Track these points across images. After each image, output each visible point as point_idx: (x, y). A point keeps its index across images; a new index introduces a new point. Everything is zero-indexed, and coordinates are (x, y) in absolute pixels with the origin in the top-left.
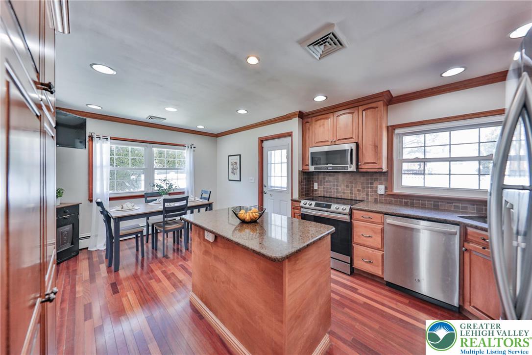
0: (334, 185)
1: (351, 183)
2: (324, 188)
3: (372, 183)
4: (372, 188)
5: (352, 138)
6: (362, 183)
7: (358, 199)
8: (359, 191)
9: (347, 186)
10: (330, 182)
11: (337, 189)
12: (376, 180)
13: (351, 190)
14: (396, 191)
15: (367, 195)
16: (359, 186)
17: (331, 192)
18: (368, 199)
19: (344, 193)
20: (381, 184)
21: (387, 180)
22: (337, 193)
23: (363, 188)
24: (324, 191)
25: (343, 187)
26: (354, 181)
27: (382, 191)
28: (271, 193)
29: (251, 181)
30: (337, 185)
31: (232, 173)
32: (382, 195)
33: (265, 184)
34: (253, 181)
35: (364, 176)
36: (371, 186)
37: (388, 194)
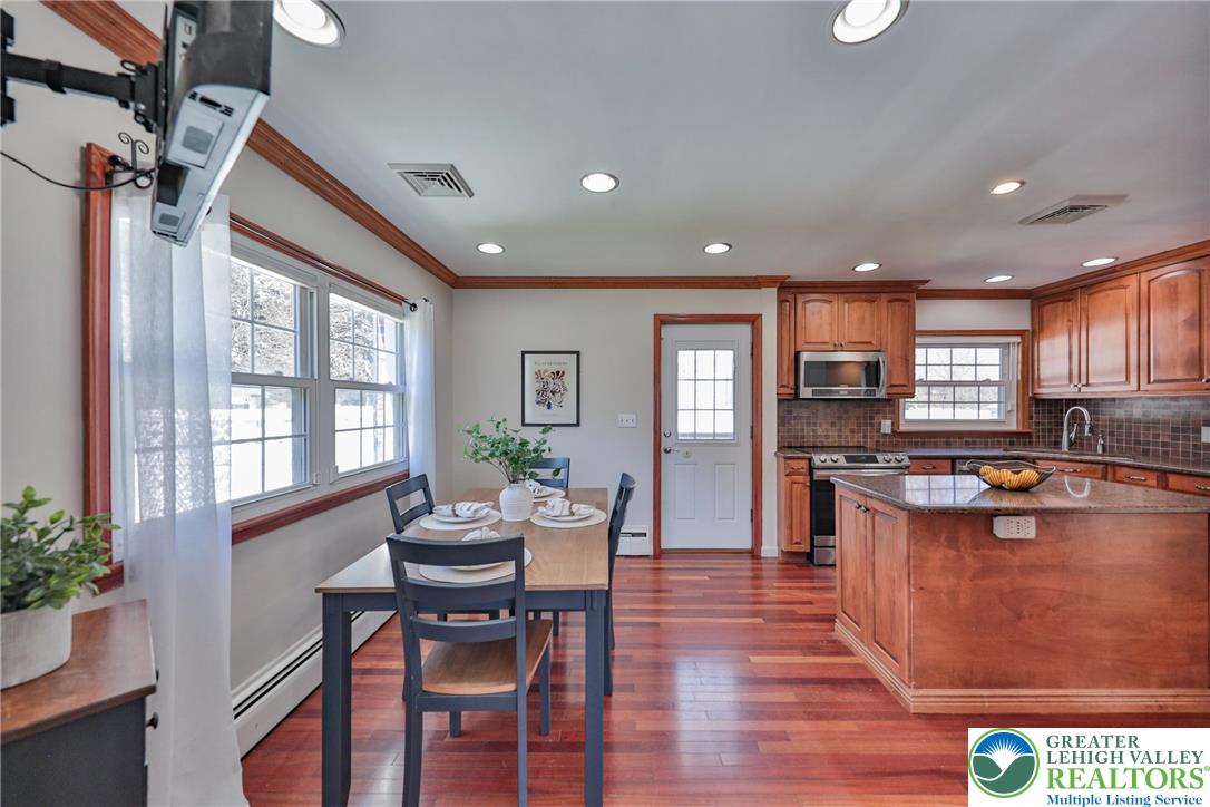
0: (808, 424)
1: (840, 418)
2: (789, 431)
3: (872, 418)
4: (872, 425)
5: (870, 343)
6: (858, 418)
8: (852, 431)
9: (833, 424)
10: (801, 418)
11: (814, 430)
12: (878, 412)
13: (840, 431)
14: (903, 428)
15: (865, 437)
16: (853, 424)
17: (803, 437)
18: (866, 443)
19: (827, 437)
20: (885, 418)
21: (893, 412)
22: (815, 437)
23: (859, 425)
24: (790, 437)
25: (825, 426)
26: (845, 416)
27: (886, 427)
28: (687, 449)
29: (625, 424)
30: (815, 424)
31: (538, 402)
32: (885, 434)
33: (665, 429)
34: (630, 424)
35: (860, 406)
36: (870, 421)
37: (895, 433)
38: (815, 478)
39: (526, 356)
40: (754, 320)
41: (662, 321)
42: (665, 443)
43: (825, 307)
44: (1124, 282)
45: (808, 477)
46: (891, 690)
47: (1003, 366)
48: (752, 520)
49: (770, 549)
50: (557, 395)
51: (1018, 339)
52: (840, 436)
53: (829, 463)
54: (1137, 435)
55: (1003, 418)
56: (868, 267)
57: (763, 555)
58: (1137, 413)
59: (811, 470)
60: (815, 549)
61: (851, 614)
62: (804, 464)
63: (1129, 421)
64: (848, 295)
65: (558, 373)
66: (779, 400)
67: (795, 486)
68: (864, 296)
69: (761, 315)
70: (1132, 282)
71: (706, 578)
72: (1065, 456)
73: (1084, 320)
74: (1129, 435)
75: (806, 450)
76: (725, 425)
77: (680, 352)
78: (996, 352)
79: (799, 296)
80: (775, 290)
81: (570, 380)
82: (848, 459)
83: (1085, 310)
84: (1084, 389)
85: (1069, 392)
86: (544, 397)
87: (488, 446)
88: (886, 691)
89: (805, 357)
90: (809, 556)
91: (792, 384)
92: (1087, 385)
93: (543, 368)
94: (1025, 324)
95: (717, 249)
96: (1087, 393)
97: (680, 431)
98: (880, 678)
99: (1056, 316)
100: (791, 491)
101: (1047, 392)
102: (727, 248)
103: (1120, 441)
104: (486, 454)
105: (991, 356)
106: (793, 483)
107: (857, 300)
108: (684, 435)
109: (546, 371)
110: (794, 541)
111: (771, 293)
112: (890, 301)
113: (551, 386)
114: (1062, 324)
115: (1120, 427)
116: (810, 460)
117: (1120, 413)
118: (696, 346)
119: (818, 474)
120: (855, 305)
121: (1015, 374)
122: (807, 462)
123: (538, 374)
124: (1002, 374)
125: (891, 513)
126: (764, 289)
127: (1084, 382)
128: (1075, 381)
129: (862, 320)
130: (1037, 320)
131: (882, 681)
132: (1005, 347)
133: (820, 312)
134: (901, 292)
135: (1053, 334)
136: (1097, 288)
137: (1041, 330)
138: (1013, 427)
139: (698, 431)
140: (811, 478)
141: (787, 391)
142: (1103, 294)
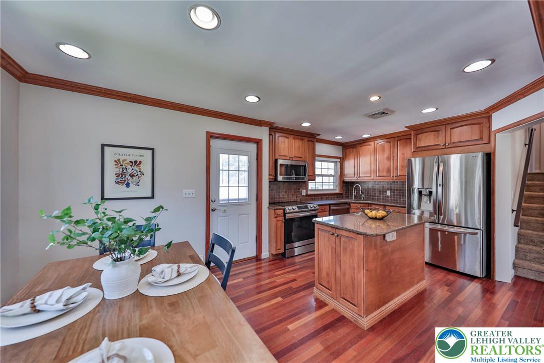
0: (277, 193)
1: (288, 189)
3: (299, 189)
4: (299, 192)
5: (302, 158)
6: (294, 189)
7: (292, 201)
8: (292, 195)
9: (286, 192)
11: (279, 195)
12: (301, 187)
13: (288, 195)
14: (309, 193)
15: (297, 197)
16: (293, 192)
17: (275, 198)
18: (297, 199)
19: (284, 198)
20: (303, 189)
21: (306, 187)
22: (279, 198)
23: (295, 192)
25: (283, 193)
26: (290, 188)
27: (304, 193)
28: (225, 208)
29: (187, 196)
30: (279, 192)
31: (117, 183)
32: (303, 196)
33: (212, 198)
34: (191, 196)
35: (295, 184)
36: (298, 191)
37: (307, 195)
38: (287, 218)
39: (106, 148)
40: (258, 142)
41: (211, 136)
42: (212, 206)
43: (286, 140)
44: (371, 143)
45: (283, 218)
46: (352, 320)
47: (335, 169)
48: (257, 241)
49: (265, 254)
50: (135, 178)
51: (339, 160)
52: (288, 197)
53: (292, 211)
54: (370, 193)
55: (335, 188)
56: (306, 124)
57: (262, 258)
58: (370, 186)
59: (285, 214)
60: (287, 251)
61: (325, 285)
62: (282, 211)
63: (368, 189)
64: (295, 136)
65: (136, 162)
66: (269, 182)
67: (278, 222)
68: (300, 137)
69: (262, 140)
70: (372, 143)
71: (241, 279)
72: (353, 201)
73: (358, 155)
74: (368, 193)
75: (280, 204)
76: (243, 194)
77: (220, 155)
78: (333, 164)
79: (276, 133)
80: (268, 128)
81: (146, 168)
82: (299, 208)
83: (359, 152)
84: (358, 178)
85: (354, 179)
86: (122, 179)
87: (89, 231)
88: (351, 322)
89: (280, 162)
90: (283, 254)
91: (274, 174)
92: (359, 177)
93: (122, 158)
94: (341, 156)
95: (252, 99)
96: (359, 180)
97: (221, 198)
98: (345, 315)
99: (350, 153)
100: (277, 225)
101: (347, 179)
102: (257, 100)
103: (365, 195)
104: (84, 238)
105: (332, 165)
106: (278, 221)
107: (298, 139)
108: (223, 200)
109: (124, 161)
110: (278, 248)
111: (266, 130)
112: (308, 141)
113: (130, 171)
114: (352, 156)
115: (366, 191)
116: (284, 210)
117: (365, 186)
118: (229, 152)
119: (288, 216)
120: (297, 141)
121: (338, 173)
122: (282, 210)
123: (117, 162)
124: (335, 172)
125: (353, 236)
126: (263, 127)
127: (358, 176)
128: (356, 176)
129: (299, 147)
130: (344, 154)
131: (346, 316)
132: (335, 162)
133: (284, 142)
134: (310, 137)
135: (349, 159)
136: (363, 144)
137: (346, 157)
138: (337, 192)
139: (230, 198)
140: (285, 218)
141: (272, 177)
142: (364, 147)
